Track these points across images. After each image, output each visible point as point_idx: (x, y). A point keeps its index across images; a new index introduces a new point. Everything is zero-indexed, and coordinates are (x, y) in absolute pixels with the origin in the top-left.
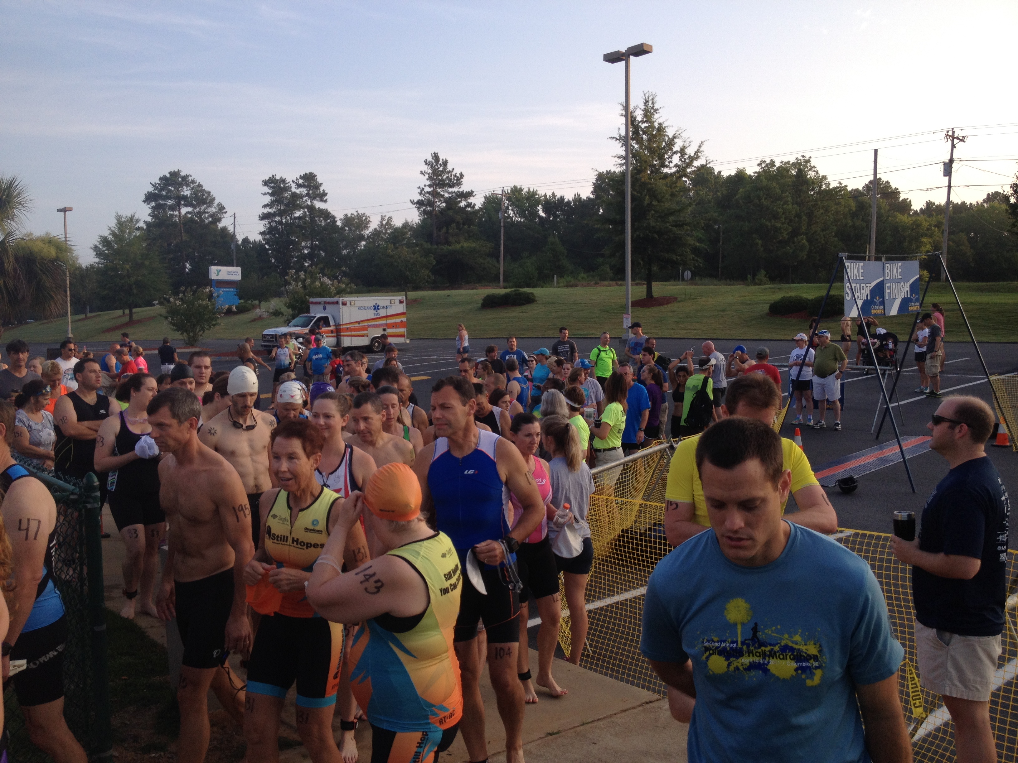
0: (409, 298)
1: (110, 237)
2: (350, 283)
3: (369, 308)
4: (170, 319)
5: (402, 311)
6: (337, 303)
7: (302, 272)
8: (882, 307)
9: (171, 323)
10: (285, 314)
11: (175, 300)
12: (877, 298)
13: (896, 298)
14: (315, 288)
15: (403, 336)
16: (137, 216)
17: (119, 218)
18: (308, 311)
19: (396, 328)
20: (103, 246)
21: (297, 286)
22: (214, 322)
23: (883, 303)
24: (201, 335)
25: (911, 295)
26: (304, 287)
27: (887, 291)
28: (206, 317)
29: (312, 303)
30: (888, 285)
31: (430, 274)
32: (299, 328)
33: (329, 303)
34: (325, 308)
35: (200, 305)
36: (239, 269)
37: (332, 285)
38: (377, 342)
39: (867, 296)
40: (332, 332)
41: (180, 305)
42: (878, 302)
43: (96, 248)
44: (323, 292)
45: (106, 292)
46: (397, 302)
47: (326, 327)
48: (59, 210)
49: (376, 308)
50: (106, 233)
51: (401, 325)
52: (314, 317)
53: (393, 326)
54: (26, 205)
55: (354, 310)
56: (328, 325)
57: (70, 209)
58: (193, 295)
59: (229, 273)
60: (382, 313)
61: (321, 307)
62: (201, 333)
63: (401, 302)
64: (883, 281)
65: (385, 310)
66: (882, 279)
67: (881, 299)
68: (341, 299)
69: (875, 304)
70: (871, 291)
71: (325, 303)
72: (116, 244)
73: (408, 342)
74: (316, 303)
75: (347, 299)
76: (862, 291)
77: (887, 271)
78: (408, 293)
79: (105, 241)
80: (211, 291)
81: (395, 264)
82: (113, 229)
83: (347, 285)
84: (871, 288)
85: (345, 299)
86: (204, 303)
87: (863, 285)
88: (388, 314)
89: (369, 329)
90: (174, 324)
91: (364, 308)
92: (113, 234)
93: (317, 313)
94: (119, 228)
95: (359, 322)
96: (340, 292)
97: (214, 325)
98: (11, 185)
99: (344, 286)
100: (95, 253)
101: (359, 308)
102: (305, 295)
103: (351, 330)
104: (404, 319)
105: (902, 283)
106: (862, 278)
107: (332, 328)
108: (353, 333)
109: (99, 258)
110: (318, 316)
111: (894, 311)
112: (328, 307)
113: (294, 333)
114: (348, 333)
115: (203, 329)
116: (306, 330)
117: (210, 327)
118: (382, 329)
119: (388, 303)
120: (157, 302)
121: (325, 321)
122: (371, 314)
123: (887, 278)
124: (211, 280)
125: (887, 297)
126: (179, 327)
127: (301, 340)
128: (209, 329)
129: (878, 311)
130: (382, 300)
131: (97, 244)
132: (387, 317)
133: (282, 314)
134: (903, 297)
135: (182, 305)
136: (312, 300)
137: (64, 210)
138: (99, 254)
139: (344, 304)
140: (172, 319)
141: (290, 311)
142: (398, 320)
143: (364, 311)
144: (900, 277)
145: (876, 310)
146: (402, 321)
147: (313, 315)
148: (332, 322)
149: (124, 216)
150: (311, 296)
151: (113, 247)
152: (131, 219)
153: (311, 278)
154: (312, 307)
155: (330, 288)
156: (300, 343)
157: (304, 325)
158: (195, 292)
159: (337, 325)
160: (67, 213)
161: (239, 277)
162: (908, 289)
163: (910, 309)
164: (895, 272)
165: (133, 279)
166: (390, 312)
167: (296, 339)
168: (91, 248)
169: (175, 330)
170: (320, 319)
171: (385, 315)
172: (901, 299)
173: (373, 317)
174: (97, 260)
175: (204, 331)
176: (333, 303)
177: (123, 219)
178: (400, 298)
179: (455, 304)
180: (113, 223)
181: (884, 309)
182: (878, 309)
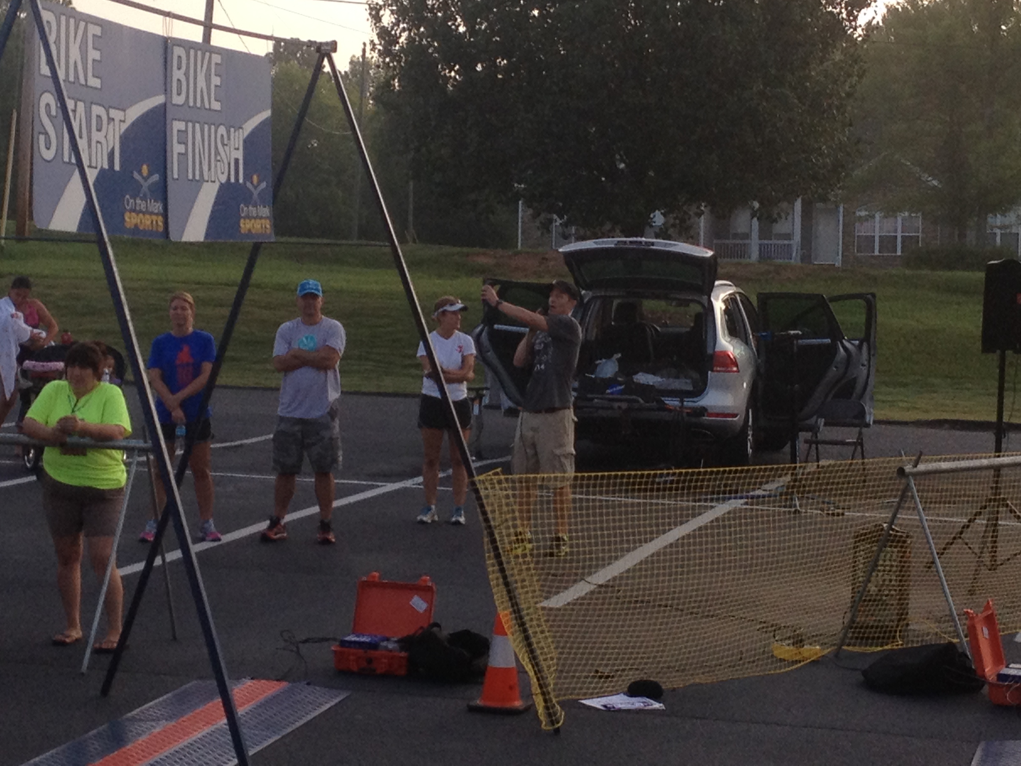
8: (159, 206)
12: (145, 169)
13: (202, 180)
23: (161, 192)
25: (248, 177)
27: (177, 148)
30: (178, 126)
39: (111, 155)
42: (145, 185)
64: (163, 109)
66: (159, 100)
67: (156, 177)
69: (136, 189)
70: (125, 139)
76: (96, 136)
77: (177, 74)
84: (124, 127)
87: (97, 110)
105: (222, 130)
106: (95, 82)
111: (195, 227)
123: (178, 100)
125: (175, 171)
129: (146, 222)
134: (223, 179)
144: (216, 106)
145: (140, 214)
162: (240, 155)
163: (245, 225)
164: (201, 83)
172: (216, 186)
181: (165, 215)
182: (147, 212)
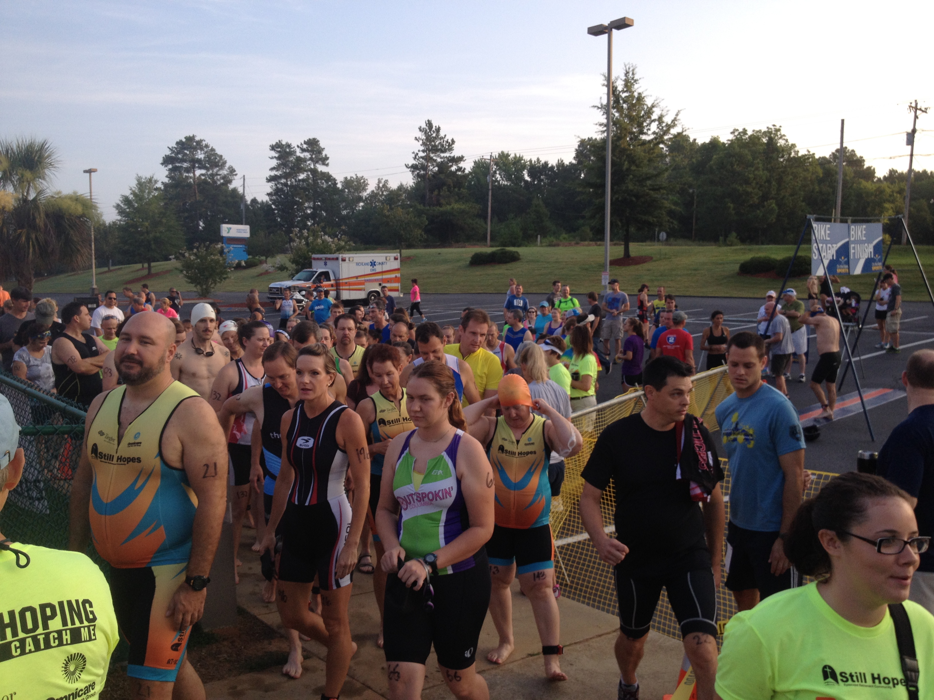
0: (403, 255)
1: (131, 197)
2: (349, 241)
3: (367, 264)
4: (185, 272)
5: (396, 267)
6: (337, 259)
7: (306, 231)
8: (847, 266)
9: (186, 276)
10: (290, 268)
11: (190, 255)
12: (843, 258)
13: (860, 258)
14: (317, 245)
15: (397, 290)
16: (155, 178)
17: (139, 179)
18: (310, 266)
19: (391, 282)
20: (124, 204)
21: (300, 243)
22: (225, 276)
23: (848, 263)
24: (213, 288)
25: (875, 255)
26: (307, 244)
27: (852, 251)
28: (218, 271)
29: (314, 259)
30: (852, 246)
31: (423, 233)
32: (302, 282)
33: (329, 259)
34: (326, 264)
35: (212, 260)
36: (247, 228)
37: (333, 242)
38: (373, 295)
39: (833, 256)
40: (332, 286)
41: (194, 260)
42: (843, 262)
43: (118, 207)
44: (325, 249)
45: (126, 247)
46: (392, 259)
47: (327, 281)
48: (85, 172)
49: (373, 264)
50: (127, 193)
51: (396, 280)
52: (316, 272)
53: (389, 281)
54: (56, 165)
55: (353, 265)
56: (330, 280)
57: (95, 171)
58: (206, 250)
59: (239, 231)
60: (378, 268)
61: (322, 263)
62: (212, 286)
63: (396, 259)
64: (848, 242)
65: (381, 266)
66: (847, 240)
67: (846, 259)
68: (341, 255)
69: (840, 263)
70: (837, 252)
71: (326, 259)
72: (136, 202)
73: (402, 296)
74: (318, 259)
75: (346, 256)
76: (829, 251)
77: (852, 233)
78: (402, 251)
79: (126, 200)
80: (222, 247)
81: (391, 223)
82: (134, 189)
83: (346, 243)
84: (836, 248)
85: (344, 256)
86: (216, 257)
87: (829, 245)
88: (384, 270)
89: (366, 284)
90: (188, 277)
91: (362, 264)
92: (134, 193)
93: (319, 268)
94: (139, 189)
95: (357, 277)
96: (340, 249)
97: (225, 278)
98: (42, 147)
99: (343, 243)
100: (117, 211)
101: (358, 264)
102: (308, 252)
103: (350, 284)
104: (398, 275)
105: (866, 245)
106: (828, 239)
107: (332, 282)
108: (351, 287)
109: (121, 215)
110: (320, 271)
111: (858, 271)
112: (329, 262)
113: (298, 287)
114: (347, 287)
115: (215, 282)
116: (308, 284)
117: (221, 280)
118: (377, 284)
119: (384, 260)
120: (173, 256)
121: (326, 275)
122: (368, 270)
123: (852, 239)
124: (223, 237)
125: (851, 257)
126: (193, 280)
127: (304, 293)
128: (220, 282)
129: (843, 271)
130: (378, 256)
131: (120, 203)
132: (383, 272)
133: (287, 269)
134: (867, 257)
135: (196, 259)
136: (314, 256)
137: (90, 171)
138: (121, 212)
139: (344, 260)
140: (187, 273)
141: (294, 266)
142: (393, 276)
143: (362, 266)
144: (864, 239)
145: (841, 269)
146: (396, 277)
147: (315, 270)
148: (332, 277)
149: (144, 177)
150: (313, 253)
151: (133, 206)
152: (150, 180)
153: (314, 235)
154: (314, 263)
155: (330, 245)
156: (303, 296)
157: (307, 279)
158: (208, 248)
159: (337, 280)
160: (92, 174)
161: (247, 235)
162: (872, 250)
163: (874, 268)
164: (860, 233)
165: (151, 236)
166: (386, 268)
167: (299, 292)
168: (114, 207)
169: (190, 283)
170: (322, 274)
171: (380, 270)
172: (865, 259)
173: (370, 272)
174: (119, 218)
175: (216, 284)
176: (333, 259)
177: (143, 180)
178: (395, 255)
179: (445, 261)
180: (134, 184)
181: (849, 269)
182: (843, 268)
